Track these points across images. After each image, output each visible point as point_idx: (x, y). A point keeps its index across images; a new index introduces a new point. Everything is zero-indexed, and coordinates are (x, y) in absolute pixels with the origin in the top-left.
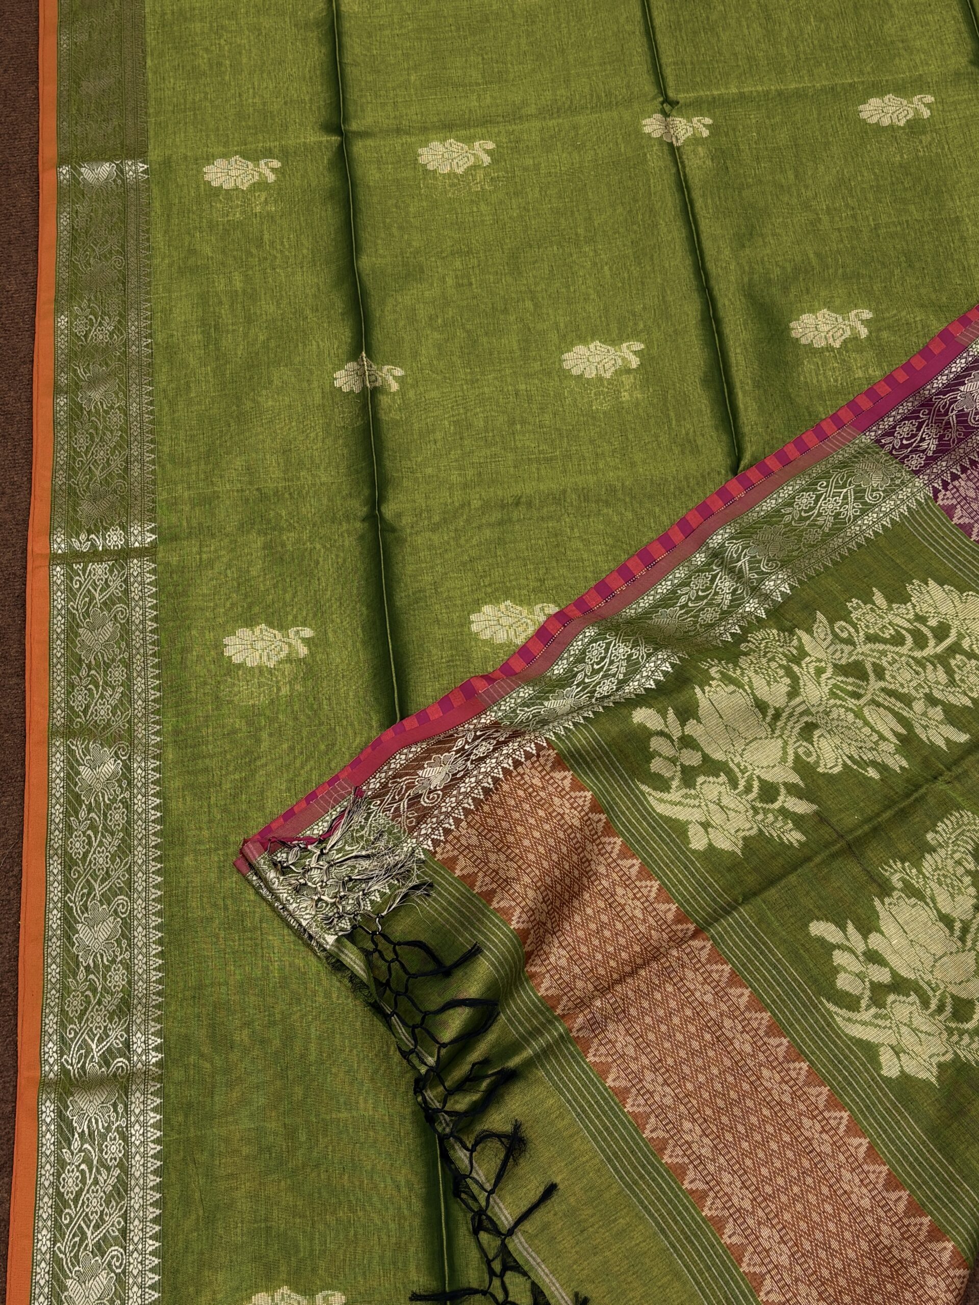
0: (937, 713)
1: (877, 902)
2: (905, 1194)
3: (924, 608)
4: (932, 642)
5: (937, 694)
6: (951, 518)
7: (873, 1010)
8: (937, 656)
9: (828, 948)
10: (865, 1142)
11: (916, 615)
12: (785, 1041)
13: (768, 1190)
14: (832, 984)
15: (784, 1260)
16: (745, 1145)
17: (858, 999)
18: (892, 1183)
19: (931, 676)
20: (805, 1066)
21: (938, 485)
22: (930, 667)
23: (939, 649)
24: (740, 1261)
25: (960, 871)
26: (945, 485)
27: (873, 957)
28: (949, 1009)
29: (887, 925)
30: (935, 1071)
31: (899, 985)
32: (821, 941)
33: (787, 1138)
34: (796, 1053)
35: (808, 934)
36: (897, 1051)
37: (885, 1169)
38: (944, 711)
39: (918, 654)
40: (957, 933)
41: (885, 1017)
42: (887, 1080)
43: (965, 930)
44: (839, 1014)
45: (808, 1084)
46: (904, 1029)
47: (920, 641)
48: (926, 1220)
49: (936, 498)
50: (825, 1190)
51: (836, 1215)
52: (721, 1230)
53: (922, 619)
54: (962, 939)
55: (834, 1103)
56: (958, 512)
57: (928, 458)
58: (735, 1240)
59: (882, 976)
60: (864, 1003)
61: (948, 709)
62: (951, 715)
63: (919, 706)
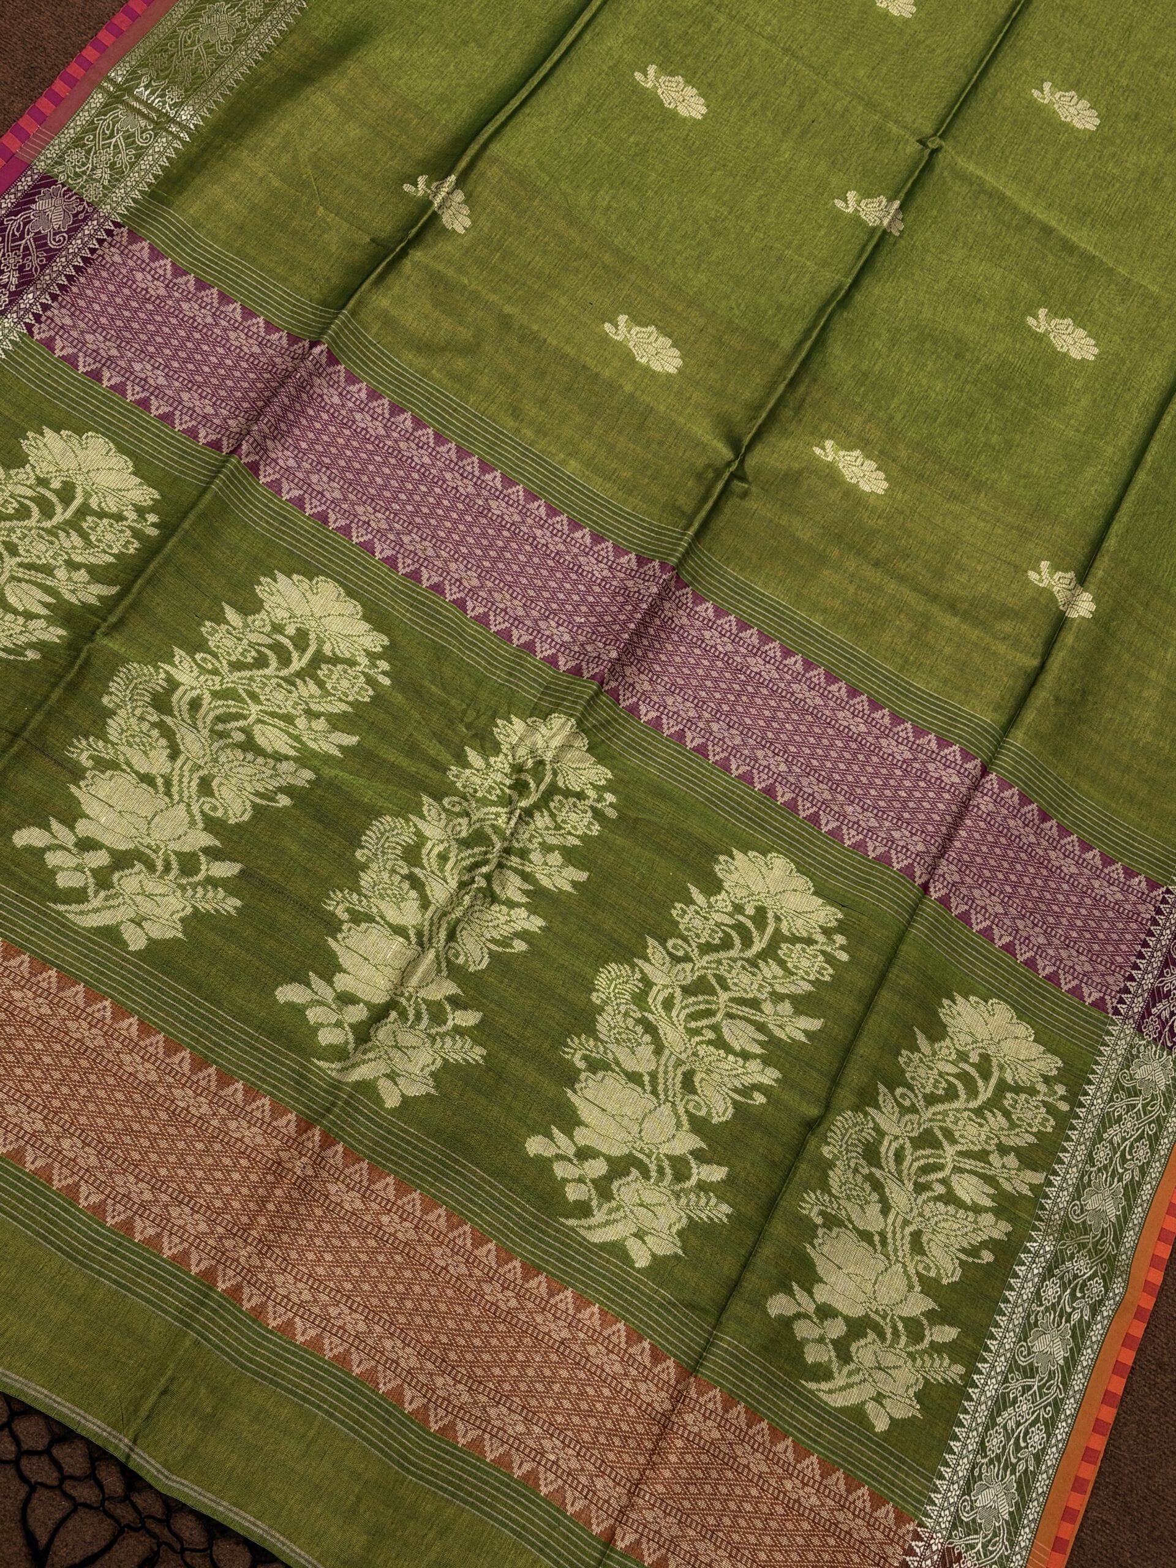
0: (82, 575)
1: (73, 789)
2: (186, 1053)
3: (44, 468)
4: (59, 509)
5: (78, 559)
6: (53, 351)
7: (102, 894)
8: (67, 522)
9: (38, 854)
10: (133, 1020)
11: (38, 478)
12: (26, 958)
13: (56, 1103)
14: (54, 887)
15: (93, 1161)
16: (19, 1071)
17: (84, 889)
18: (172, 1048)
19: (67, 544)
20: (53, 973)
21: (29, 319)
22: (62, 534)
23: (68, 514)
24: (50, 1180)
25: (145, 726)
26: (37, 317)
27: (87, 845)
28: (175, 865)
29: (90, 806)
30: (179, 926)
31: (122, 860)
32: (29, 849)
33: (58, 1047)
34: (41, 964)
35: (14, 847)
36: (138, 922)
37: (161, 1037)
38: (89, 572)
39: (48, 524)
40: (161, 789)
41: (116, 896)
42: (138, 954)
43: (168, 783)
44: (71, 912)
45: (61, 989)
46: (138, 899)
47: (47, 511)
48: (212, 1070)
49: (31, 333)
50: (111, 1081)
51: (129, 1099)
52: (22, 1161)
53: (43, 482)
54: (168, 794)
55: (92, 996)
56: (59, 343)
57: (11, 294)
58: (39, 1163)
59: (100, 859)
60: (91, 891)
61: (91, 569)
62: (96, 574)
63: (61, 573)
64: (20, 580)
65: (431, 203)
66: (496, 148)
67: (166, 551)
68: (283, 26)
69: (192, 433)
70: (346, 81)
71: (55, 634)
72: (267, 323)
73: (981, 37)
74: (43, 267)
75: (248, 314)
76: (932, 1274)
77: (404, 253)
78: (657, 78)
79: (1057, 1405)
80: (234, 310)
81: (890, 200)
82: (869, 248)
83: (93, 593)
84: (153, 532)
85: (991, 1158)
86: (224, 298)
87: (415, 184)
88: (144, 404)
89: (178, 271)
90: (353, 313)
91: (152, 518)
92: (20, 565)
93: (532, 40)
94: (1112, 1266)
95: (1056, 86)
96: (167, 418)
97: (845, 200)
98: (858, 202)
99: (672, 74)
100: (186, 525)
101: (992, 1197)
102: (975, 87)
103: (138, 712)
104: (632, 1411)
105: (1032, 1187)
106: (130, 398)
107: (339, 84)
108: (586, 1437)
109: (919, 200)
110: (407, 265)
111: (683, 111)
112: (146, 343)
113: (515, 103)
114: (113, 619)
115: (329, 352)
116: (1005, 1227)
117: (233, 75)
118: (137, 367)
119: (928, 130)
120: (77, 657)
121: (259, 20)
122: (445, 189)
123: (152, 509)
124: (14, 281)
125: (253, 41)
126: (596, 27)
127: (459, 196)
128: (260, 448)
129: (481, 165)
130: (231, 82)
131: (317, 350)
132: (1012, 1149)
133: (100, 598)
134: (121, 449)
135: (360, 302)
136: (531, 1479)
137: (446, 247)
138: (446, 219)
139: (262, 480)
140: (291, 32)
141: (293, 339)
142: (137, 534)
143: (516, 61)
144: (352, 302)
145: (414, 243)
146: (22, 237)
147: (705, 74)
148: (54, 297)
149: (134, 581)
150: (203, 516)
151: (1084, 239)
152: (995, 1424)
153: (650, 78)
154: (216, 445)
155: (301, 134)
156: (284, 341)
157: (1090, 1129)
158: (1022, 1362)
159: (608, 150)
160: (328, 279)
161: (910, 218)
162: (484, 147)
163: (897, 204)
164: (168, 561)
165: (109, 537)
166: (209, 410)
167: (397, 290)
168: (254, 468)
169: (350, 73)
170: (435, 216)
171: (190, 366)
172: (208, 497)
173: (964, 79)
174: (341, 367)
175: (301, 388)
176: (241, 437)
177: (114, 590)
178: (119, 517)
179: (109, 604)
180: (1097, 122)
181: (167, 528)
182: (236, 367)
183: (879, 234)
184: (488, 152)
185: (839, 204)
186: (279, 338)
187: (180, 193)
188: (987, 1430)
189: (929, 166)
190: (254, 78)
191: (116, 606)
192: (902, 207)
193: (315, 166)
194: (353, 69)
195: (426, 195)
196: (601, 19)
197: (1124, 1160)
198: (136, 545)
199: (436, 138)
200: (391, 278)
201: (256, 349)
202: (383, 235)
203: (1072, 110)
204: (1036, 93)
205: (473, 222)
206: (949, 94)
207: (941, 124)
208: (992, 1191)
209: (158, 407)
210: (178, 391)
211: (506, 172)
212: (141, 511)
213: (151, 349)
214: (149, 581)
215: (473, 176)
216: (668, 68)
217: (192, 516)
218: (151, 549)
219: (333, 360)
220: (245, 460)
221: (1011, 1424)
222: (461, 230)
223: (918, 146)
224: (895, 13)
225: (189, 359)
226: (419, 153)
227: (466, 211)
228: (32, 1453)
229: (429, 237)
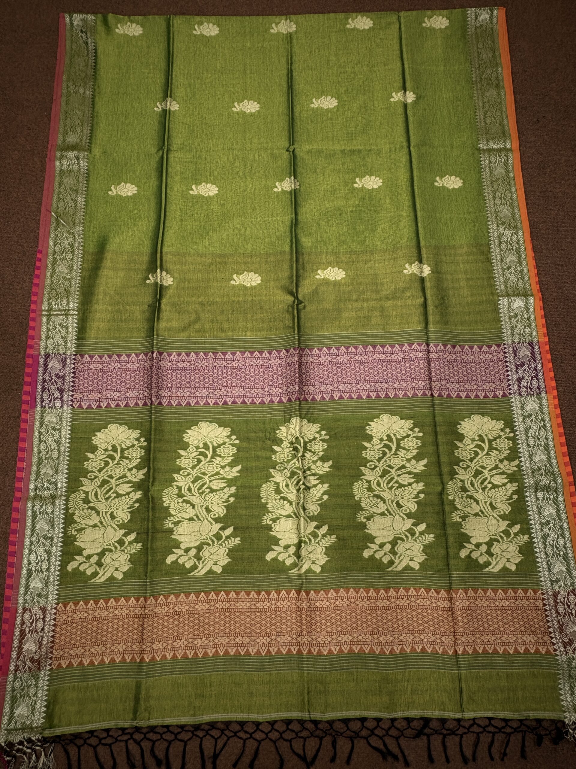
0: (135, 471)
1: (173, 536)
2: (253, 592)
3: (104, 446)
4: (115, 455)
5: (130, 467)
6: (83, 408)
7: (201, 562)
8: (120, 457)
9: (175, 562)
10: (233, 592)
11: (104, 450)
12: (192, 594)
13: (227, 630)
14: (186, 569)
15: (248, 640)
16: (212, 629)
17: (195, 564)
18: (248, 594)
19: (124, 464)
20: (202, 594)
21: (70, 403)
22: (121, 462)
23: (119, 455)
24: (240, 653)
25: (180, 504)
26: (72, 401)
27: (187, 550)
28: (215, 540)
29: (180, 539)
30: (227, 557)
31: (199, 548)
32: (173, 562)
33: (217, 614)
34: (197, 594)
35: (169, 565)
36: (215, 563)
37: (243, 592)
38: (136, 469)
39: (115, 462)
40: (196, 519)
41: (205, 560)
42: (221, 573)
43: (197, 517)
44: (195, 573)
45: (207, 597)
46: (211, 557)
47: (113, 458)
48: (263, 593)
49: (73, 407)
50: (238, 614)
51: (246, 616)
52: (229, 653)
53: (106, 450)
54: (199, 519)
55: (217, 594)
56: (83, 404)
57: (61, 399)
58: (234, 650)
59: (193, 552)
60: (197, 564)
61: (136, 467)
62: (138, 467)
63: (128, 474)
64: (119, 485)
65: (157, 283)
66: (165, 250)
67: (152, 448)
68: (81, 256)
69: (137, 405)
70: (109, 261)
71: (138, 495)
72: (136, 354)
73: (284, 99)
74: (63, 384)
75: (128, 356)
76: (502, 513)
77: (160, 304)
78: (197, 189)
79: (561, 527)
80: (124, 357)
81: (290, 178)
82: (293, 200)
83: (140, 475)
84: (145, 444)
85: (499, 466)
86: (119, 356)
87: (149, 279)
88: (118, 405)
89: (101, 357)
90: (157, 335)
91: (142, 439)
92: (116, 480)
93: (153, 204)
94: (554, 475)
95: (317, 98)
96: (127, 405)
97: (276, 187)
98: (281, 185)
99: (200, 184)
100: (153, 437)
101: (506, 478)
102: (293, 118)
103: (176, 501)
104: (440, 613)
105: (516, 466)
106: (113, 406)
107: (107, 263)
108: (432, 628)
109: (299, 170)
110: (163, 306)
111: (211, 194)
112: (107, 386)
113: (161, 231)
114: (151, 480)
115: (158, 352)
116: (515, 484)
117: (76, 283)
118: (109, 395)
119: (287, 145)
120: (149, 498)
121: (72, 259)
122: (159, 275)
123: (140, 437)
124: (58, 394)
125: (75, 267)
126: (169, 186)
127: (164, 273)
128: (158, 396)
129: (164, 258)
130: (77, 285)
131: (155, 355)
132: (504, 459)
133: (144, 475)
134: (121, 424)
135: (157, 331)
136: (423, 650)
137: (170, 292)
138: (165, 284)
139: (165, 405)
140: (84, 255)
141: (146, 354)
142: (141, 447)
143: (153, 216)
144: (155, 332)
145: (160, 299)
146: (52, 379)
147: (210, 176)
148: (72, 391)
149: (149, 464)
150: (155, 429)
151: (356, 145)
152: (546, 545)
153: (195, 191)
154: (145, 404)
155: (108, 287)
156: (144, 357)
157: (523, 436)
158: (544, 521)
159: (197, 223)
160: (144, 328)
161: (299, 178)
162: (161, 252)
163: (293, 178)
164: (154, 450)
165: (134, 453)
166: (137, 394)
167: (165, 318)
168: (160, 404)
169: (109, 257)
170: (161, 285)
171: (123, 384)
172: (153, 423)
173: (288, 118)
174: (165, 353)
175: (157, 369)
176: (151, 395)
177: (146, 470)
178: (133, 446)
179: (147, 474)
180: (337, 101)
181: (148, 440)
182: (136, 375)
183: (293, 192)
184: (164, 253)
185: (275, 190)
186: (142, 357)
187: (86, 332)
188: (545, 549)
189: (295, 157)
190: (83, 278)
191: (149, 475)
192: (295, 178)
193: (118, 294)
194: (108, 255)
195: (155, 281)
196: (169, 182)
197: (539, 439)
198: (143, 451)
199: (145, 258)
200: (161, 316)
201: (138, 365)
202: (150, 302)
203: (327, 103)
204: (312, 106)
205: (173, 278)
206: (286, 128)
207: (290, 140)
208: (505, 476)
209: (122, 404)
210: (125, 395)
211: (173, 255)
212: (138, 439)
213: (109, 387)
214: (153, 462)
215: (164, 264)
216: (198, 183)
217: (153, 433)
218: (148, 450)
219: (161, 354)
220: (156, 404)
221: (551, 542)
222: (171, 283)
223: (287, 153)
224: (254, 111)
225: (121, 382)
226: (144, 267)
227: (169, 276)
228: (284, 732)
229: (164, 293)
